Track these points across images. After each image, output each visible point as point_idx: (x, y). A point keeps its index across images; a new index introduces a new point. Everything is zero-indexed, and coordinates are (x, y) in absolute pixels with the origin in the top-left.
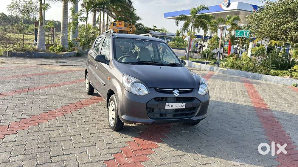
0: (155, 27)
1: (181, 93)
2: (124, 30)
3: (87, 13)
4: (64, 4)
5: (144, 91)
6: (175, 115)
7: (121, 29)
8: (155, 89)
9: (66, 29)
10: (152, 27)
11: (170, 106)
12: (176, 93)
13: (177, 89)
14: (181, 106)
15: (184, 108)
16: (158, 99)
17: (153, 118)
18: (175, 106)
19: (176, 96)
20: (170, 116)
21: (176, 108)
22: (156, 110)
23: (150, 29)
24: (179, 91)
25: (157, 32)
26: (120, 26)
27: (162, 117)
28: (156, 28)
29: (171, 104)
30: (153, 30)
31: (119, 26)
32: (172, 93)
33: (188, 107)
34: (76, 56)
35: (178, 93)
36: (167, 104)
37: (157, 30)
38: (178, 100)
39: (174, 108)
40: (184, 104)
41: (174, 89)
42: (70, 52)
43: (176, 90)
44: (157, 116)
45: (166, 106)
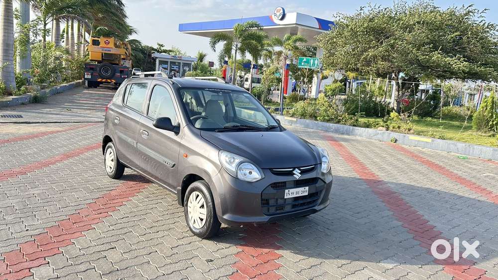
0: (162, 46)
1: (303, 172)
2: (114, 53)
3: (45, 23)
4: (5, 6)
5: (255, 175)
6: (294, 206)
7: (108, 51)
8: (271, 169)
9: (11, 52)
10: (156, 47)
11: (290, 194)
13: (297, 168)
14: (303, 191)
15: (307, 194)
16: (275, 185)
17: (268, 213)
18: (297, 193)
19: (298, 178)
20: (288, 208)
21: (298, 195)
22: (272, 202)
23: (153, 49)
24: (300, 170)
25: (164, 54)
26: (107, 46)
27: (278, 212)
28: (162, 48)
29: (292, 190)
30: (158, 52)
31: (105, 46)
32: (291, 174)
33: (311, 193)
34: (33, 103)
35: (299, 173)
36: (286, 191)
37: (165, 51)
38: (299, 184)
39: (295, 196)
40: (307, 188)
41: (294, 169)
42: (20, 95)
43: (297, 170)
44: (272, 210)
45: (286, 194)
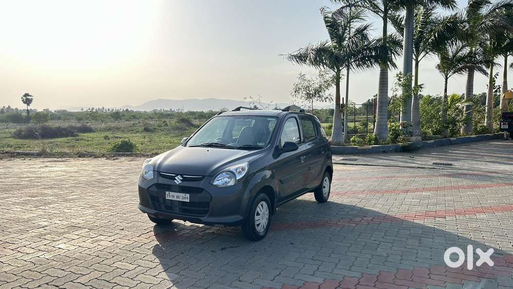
1: (184, 180)
8: (159, 173)
11: (171, 196)
12: (178, 180)
13: (181, 175)
14: (185, 197)
15: (188, 201)
16: (158, 185)
18: (178, 197)
19: (177, 183)
21: (178, 200)
24: (183, 177)
29: (172, 193)
32: (174, 179)
35: (181, 180)
36: (167, 193)
38: (182, 189)
39: (175, 199)
40: (188, 195)
41: (177, 175)
43: (179, 176)
45: (166, 196)
